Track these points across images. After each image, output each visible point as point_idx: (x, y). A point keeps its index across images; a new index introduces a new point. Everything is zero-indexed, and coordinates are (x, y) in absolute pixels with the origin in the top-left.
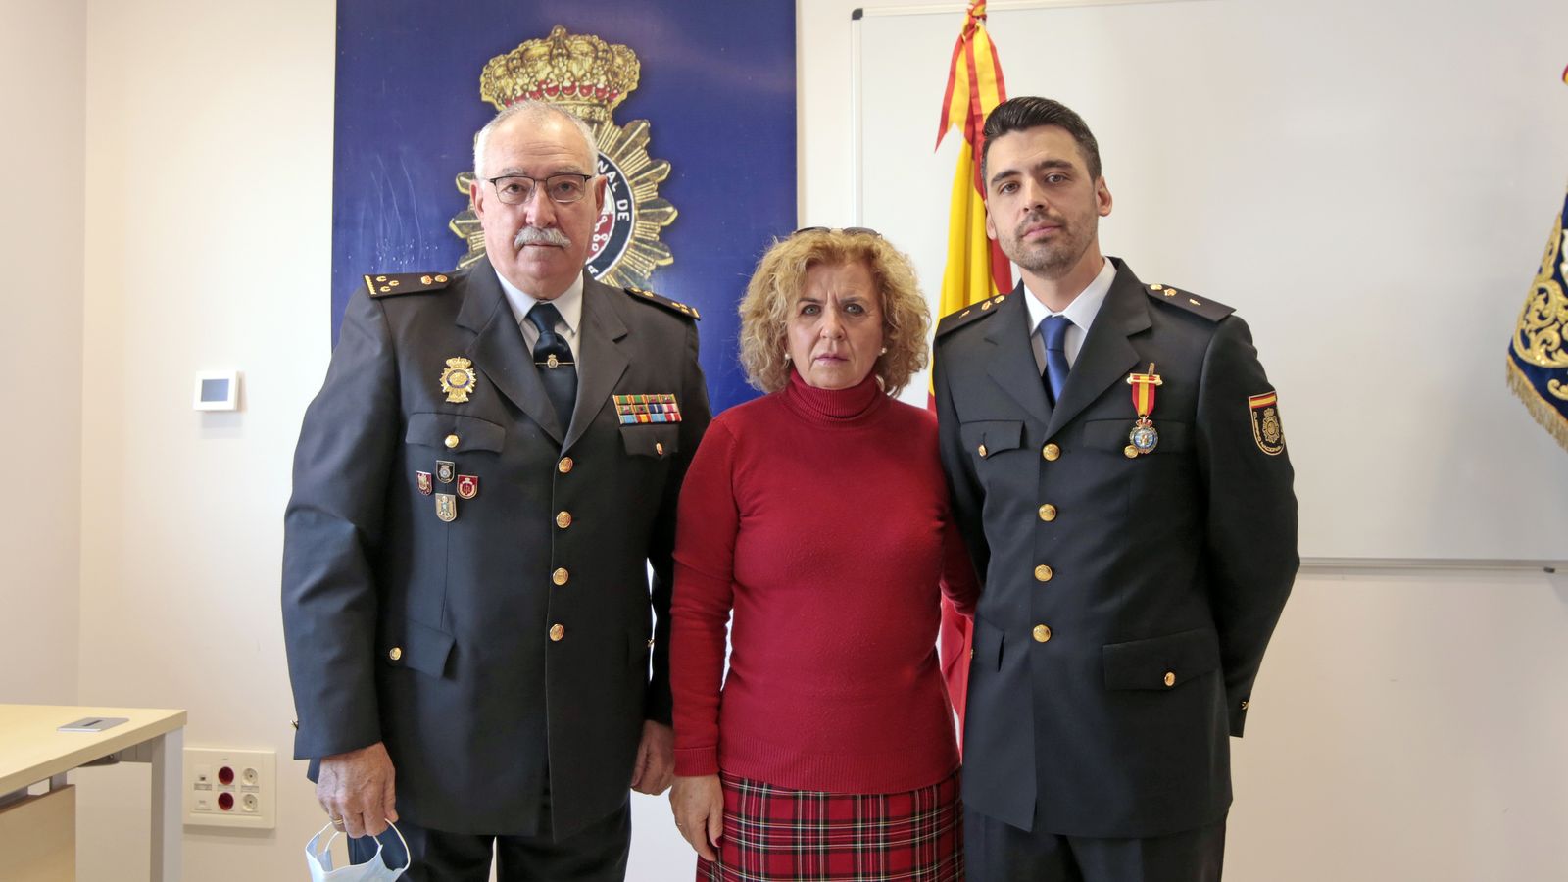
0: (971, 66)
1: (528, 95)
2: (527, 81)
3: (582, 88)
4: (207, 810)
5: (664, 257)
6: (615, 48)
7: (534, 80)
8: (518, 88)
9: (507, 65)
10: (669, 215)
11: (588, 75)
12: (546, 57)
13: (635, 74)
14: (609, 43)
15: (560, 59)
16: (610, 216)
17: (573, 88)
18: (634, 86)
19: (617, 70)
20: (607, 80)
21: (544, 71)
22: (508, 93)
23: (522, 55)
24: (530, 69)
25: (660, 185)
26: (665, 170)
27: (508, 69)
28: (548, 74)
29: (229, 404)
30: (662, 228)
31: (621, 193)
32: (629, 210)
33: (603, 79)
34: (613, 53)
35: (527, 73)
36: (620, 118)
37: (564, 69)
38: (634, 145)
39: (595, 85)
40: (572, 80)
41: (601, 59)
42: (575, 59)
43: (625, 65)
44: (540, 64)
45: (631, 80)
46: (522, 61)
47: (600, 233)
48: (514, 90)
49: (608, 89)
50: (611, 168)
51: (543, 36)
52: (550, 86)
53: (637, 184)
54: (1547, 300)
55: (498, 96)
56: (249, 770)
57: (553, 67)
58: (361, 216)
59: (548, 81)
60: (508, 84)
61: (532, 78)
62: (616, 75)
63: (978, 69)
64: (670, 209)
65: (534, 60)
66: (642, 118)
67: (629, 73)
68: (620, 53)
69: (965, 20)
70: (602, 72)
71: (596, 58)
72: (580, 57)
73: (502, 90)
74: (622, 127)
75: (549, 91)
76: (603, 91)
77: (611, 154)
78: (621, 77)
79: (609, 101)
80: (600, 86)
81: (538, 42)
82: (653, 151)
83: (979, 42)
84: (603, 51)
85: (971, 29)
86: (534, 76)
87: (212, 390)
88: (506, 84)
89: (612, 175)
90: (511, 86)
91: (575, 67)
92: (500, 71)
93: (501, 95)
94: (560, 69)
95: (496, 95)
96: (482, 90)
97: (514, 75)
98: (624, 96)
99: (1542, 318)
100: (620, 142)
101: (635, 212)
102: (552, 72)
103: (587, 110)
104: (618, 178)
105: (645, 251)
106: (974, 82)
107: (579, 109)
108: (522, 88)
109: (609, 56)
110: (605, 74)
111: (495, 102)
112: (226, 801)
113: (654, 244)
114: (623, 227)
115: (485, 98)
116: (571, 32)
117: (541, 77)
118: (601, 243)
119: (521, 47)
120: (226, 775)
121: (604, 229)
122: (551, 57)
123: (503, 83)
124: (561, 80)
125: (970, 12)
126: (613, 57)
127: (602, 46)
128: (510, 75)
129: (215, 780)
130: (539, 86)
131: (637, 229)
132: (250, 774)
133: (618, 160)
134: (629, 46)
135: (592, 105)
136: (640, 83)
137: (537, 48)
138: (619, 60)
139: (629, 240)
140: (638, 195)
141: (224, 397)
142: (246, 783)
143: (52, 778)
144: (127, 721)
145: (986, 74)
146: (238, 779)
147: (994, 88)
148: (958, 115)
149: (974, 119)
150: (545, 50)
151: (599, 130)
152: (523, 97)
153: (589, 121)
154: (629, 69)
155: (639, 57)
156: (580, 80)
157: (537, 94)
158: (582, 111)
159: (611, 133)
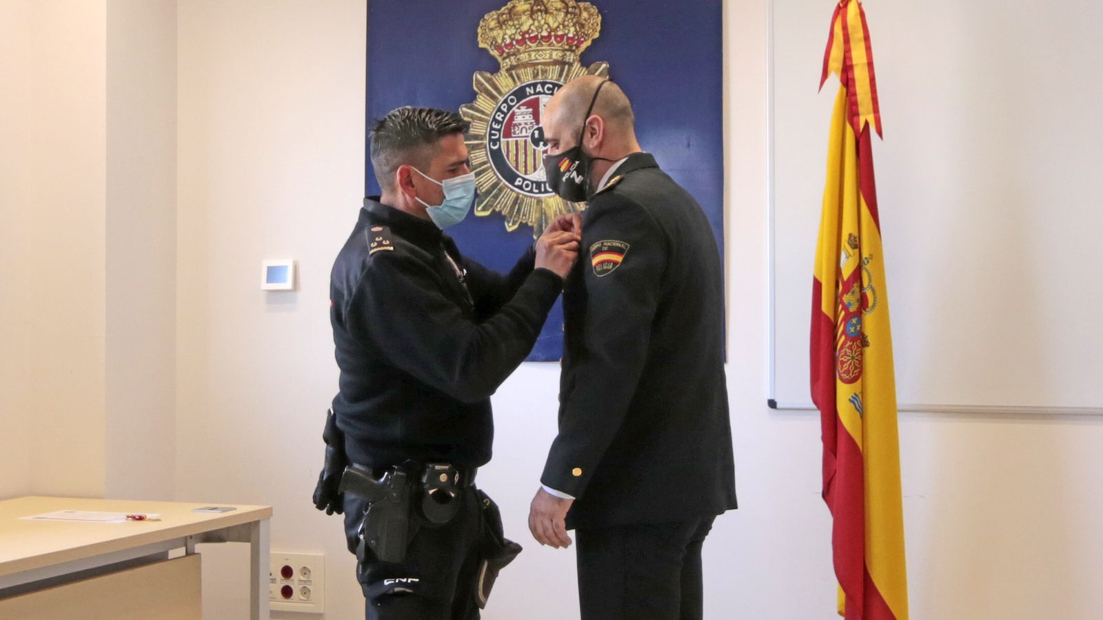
0: (845, 28)
1: (514, 43)
2: (514, 31)
3: (556, 36)
4: (273, 599)
6: (582, 4)
7: (519, 31)
8: (506, 37)
9: (498, 19)
11: (561, 27)
12: (529, 13)
13: (597, 25)
15: (539, 14)
17: (549, 37)
18: (597, 35)
19: (584, 22)
20: (576, 30)
21: (527, 23)
22: (499, 41)
23: (510, 10)
24: (516, 22)
27: (499, 22)
28: (530, 26)
33: (572, 29)
34: (580, 9)
35: (514, 25)
36: (586, 60)
37: (542, 22)
39: (566, 35)
40: (549, 30)
41: (571, 13)
42: (551, 13)
43: (589, 18)
44: (524, 18)
45: (594, 30)
46: (510, 16)
48: (503, 39)
49: (576, 38)
52: (532, 35)
55: (492, 43)
56: (304, 568)
57: (534, 20)
59: (530, 31)
60: (499, 34)
61: (517, 29)
62: (582, 26)
63: (850, 30)
65: (519, 15)
66: (602, 60)
67: (592, 25)
68: (585, 9)
70: (572, 24)
71: (567, 13)
72: (555, 12)
73: (494, 39)
74: (587, 67)
75: (531, 39)
76: (572, 39)
78: (586, 28)
79: (577, 46)
80: (571, 35)
81: (522, 1)
83: (852, 9)
84: (573, 7)
86: (519, 28)
87: (273, 273)
88: (498, 34)
90: (501, 35)
91: (550, 20)
92: (493, 24)
93: (494, 43)
94: (539, 22)
95: (490, 43)
96: (479, 39)
97: (504, 27)
98: (588, 43)
102: (533, 24)
103: (560, 54)
106: (847, 40)
107: (554, 54)
108: (510, 37)
109: (577, 11)
110: (574, 25)
111: (488, 48)
112: (287, 592)
115: (481, 45)
117: (525, 28)
119: (509, 5)
120: (287, 572)
122: (532, 13)
123: (495, 33)
124: (540, 30)
126: (581, 12)
128: (501, 28)
129: (279, 576)
130: (523, 35)
132: (305, 571)
134: (593, 4)
135: (564, 50)
136: (601, 32)
137: (522, 5)
138: (585, 15)
141: (285, 281)
142: (302, 578)
143: (186, 545)
144: (235, 509)
145: (857, 35)
146: (297, 575)
147: (862, 45)
148: (835, 65)
149: (847, 69)
150: (527, 7)
151: (569, 70)
152: (511, 44)
153: (562, 63)
154: (593, 21)
155: (600, 12)
156: (555, 30)
157: (522, 42)
158: (556, 55)
159: (579, 72)
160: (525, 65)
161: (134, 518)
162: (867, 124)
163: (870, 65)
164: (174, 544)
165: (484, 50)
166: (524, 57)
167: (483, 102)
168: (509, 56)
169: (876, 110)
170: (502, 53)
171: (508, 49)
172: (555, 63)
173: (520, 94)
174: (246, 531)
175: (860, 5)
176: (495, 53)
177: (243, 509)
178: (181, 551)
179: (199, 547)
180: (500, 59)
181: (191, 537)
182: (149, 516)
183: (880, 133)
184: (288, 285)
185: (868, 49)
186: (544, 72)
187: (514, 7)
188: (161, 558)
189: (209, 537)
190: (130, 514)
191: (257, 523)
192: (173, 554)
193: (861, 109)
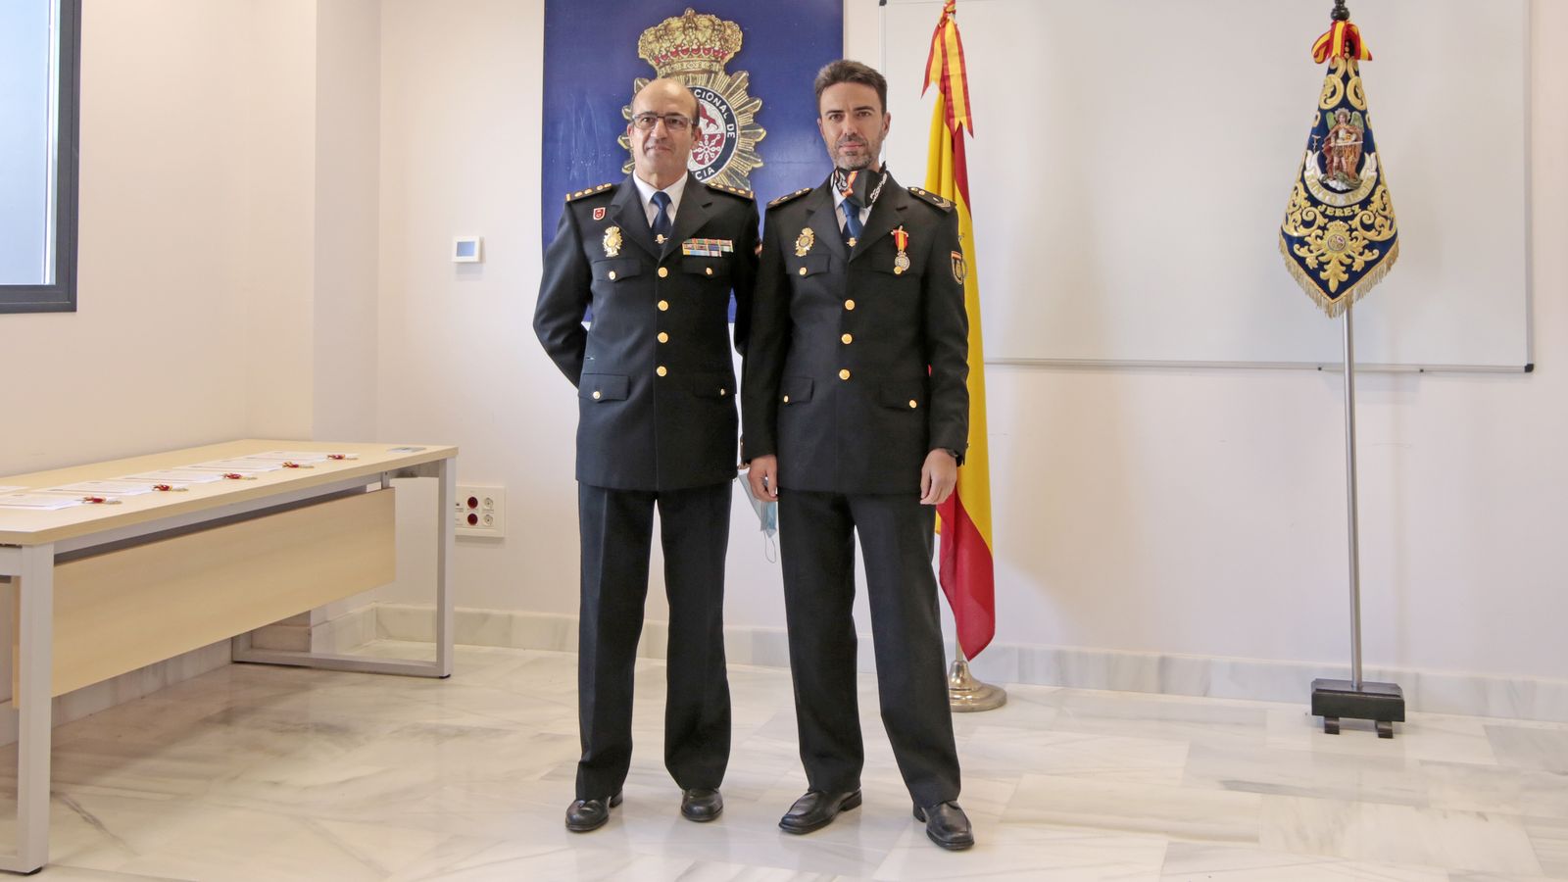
0: (943, 45)
1: (669, 54)
2: (669, 45)
3: (705, 49)
4: (461, 525)
5: (758, 162)
6: (726, 23)
7: (673, 44)
8: (663, 49)
9: (655, 34)
10: (760, 134)
11: (709, 41)
12: (681, 29)
13: (739, 40)
14: (723, 19)
15: (690, 30)
16: (722, 135)
17: (699, 49)
18: (738, 49)
19: (728, 38)
20: (721, 44)
21: (679, 38)
22: (657, 53)
23: (666, 28)
24: (671, 37)
25: (754, 114)
26: (757, 105)
27: (656, 37)
28: (683, 40)
30: (757, 143)
31: (730, 120)
32: (735, 131)
33: (718, 44)
34: (725, 27)
35: (669, 40)
36: (729, 69)
37: (693, 37)
38: (738, 87)
39: (713, 48)
40: (698, 44)
41: (717, 30)
42: (700, 30)
43: (732, 35)
44: (677, 33)
45: (736, 45)
46: (666, 32)
47: (715, 146)
48: (660, 51)
49: (722, 50)
50: (723, 103)
51: (679, 15)
52: (684, 48)
53: (740, 113)
54: (1297, 194)
55: (650, 54)
56: (488, 499)
57: (686, 35)
58: (561, 134)
59: (683, 45)
62: (726, 41)
63: (947, 47)
64: (761, 130)
65: (673, 31)
66: (744, 70)
67: (735, 40)
68: (729, 27)
69: (941, 14)
70: (718, 39)
71: (714, 30)
72: (704, 29)
73: (652, 50)
74: (731, 75)
75: (683, 51)
76: (718, 52)
77: (722, 94)
78: (730, 42)
79: (722, 58)
80: (717, 48)
81: (676, 19)
82: (751, 92)
83: (949, 29)
84: (719, 25)
85: (944, 20)
86: (673, 42)
87: (463, 248)
88: (656, 47)
89: (723, 108)
90: (658, 48)
91: (700, 36)
92: (651, 38)
93: (652, 54)
94: (690, 37)
95: (648, 54)
96: (640, 51)
97: (660, 41)
98: (732, 55)
99: (1294, 205)
100: (729, 86)
101: (738, 132)
102: (685, 39)
103: (708, 64)
104: (728, 109)
105: (744, 158)
106: (944, 55)
107: (703, 63)
108: (665, 49)
109: (722, 28)
110: (720, 40)
111: (647, 58)
112: (473, 519)
113: (751, 153)
114: (731, 142)
115: (641, 56)
116: (698, 12)
117: (678, 42)
118: (716, 153)
119: (665, 22)
120: (473, 502)
121: (718, 143)
122: (685, 29)
123: (653, 46)
124: (691, 44)
125: (945, 10)
126: (725, 29)
127: (718, 21)
128: (658, 41)
129: (466, 506)
130: (676, 49)
131: (740, 143)
132: (488, 501)
133: (728, 98)
134: (735, 22)
135: (711, 61)
136: (742, 46)
137: (675, 23)
138: (729, 31)
139: (735, 151)
140: (740, 121)
141: (471, 254)
142: (486, 507)
143: (382, 481)
144: (424, 449)
145: (953, 50)
146: (481, 505)
147: (957, 58)
148: (935, 76)
149: (945, 79)
150: (680, 24)
151: (715, 79)
152: (666, 55)
153: (710, 72)
154: (735, 36)
155: (741, 29)
156: (704, 44)
157: (676, 54)
158: (705, 65)
159: (723, 79)
160: (678, 73)
161: (334, 457)
162: (961, 125)
163: (964, 75)
164: (372, 478)
165: (644, 60)
166: (677, 67)
168: (665, 65)
169: (968, 113)
170: (659, 62)
171: (664, 59)
172: (704, 71)
174: (434, 468)
175: (955, 26)
176: (652, 63)
177: (431, 449)
178: (378, 486)
179: (394, 482)
180: (657, 68)
181: (386, 473)
182: (347, 456)
183: (971, 132)
184: (475, 258)
185: (962, 62)
186: (694, 79)
187: (669, 24)
188: (359, 491)
189: (404, 473)
190: (331, 454)
191: (444, 460)
192: (370, 488)
193: (956, 113)
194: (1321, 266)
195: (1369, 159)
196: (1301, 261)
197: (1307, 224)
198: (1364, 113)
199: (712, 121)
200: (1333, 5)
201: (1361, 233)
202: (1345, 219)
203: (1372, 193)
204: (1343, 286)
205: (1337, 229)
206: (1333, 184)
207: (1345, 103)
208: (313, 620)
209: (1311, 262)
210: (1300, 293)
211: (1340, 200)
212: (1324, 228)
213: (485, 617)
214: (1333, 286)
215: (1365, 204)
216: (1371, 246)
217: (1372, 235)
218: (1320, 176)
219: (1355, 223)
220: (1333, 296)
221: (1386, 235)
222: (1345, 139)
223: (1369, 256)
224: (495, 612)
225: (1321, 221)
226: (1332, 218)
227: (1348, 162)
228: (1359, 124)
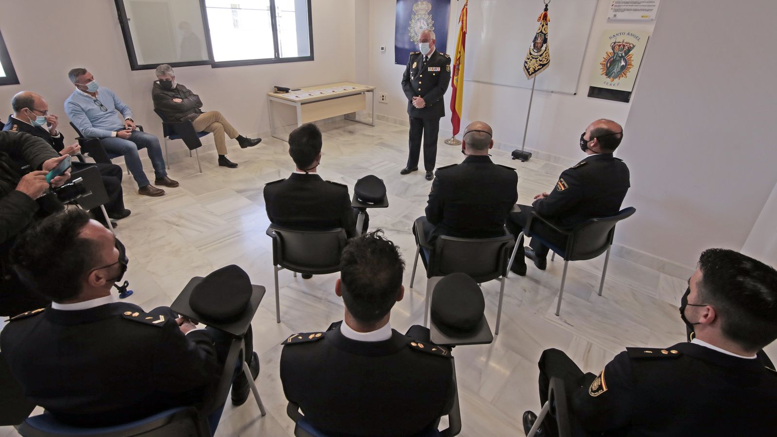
0: (464, 12)
6: (429, 3)
13: (431, 7)
18: (431, 9)
25: (432, 24)
26: (433, 22)
29: (384, 51)
31: (428, 25)
33: (427, 8)
37: (423, 6)
38: (430, 18)
49: (428, 10)
54: (528, 52)
57: (421, 6)
61: (419, 7)
62: (429, 7)
65: (419, 5)
66: (431, 14)
71: (426, 5)
73: (415, 9)
82: (432, 20)
85: (464, 7)
87: (382, 49)
92: (415, 6)
96: (413, 9)
97: (417, 7)
99: (527, 54)
100: (428, 18)
111: (414, 11)
112: (383, 99)
119: (418, 3)
120: (383, 96)
124: (422, 8)
134: (431, 3)
135: (425, 12)
138: (429, 5)
140: (430, 25)
142: (385, 97)
143: (364, 92)
144: (373, 87)
145: (465, 14)
148: (461, 20)
149: (463, 21)
150: (421, 3)
152: (418, 10)
153: (425, 14)
155: (432, 5)
156: (424, 8)
159: (427, 16)
162: (465, 32)
163: (466, 20)
166: (419, 13)
167: (413, 21)
169: (466, 29)
170: (416, 12)
173: (418, 19)
175: (467, 8)
182: (355, 88)
185: (467, 17)
186: (422, 16)
188: (360, 94)
190: (353, 87)
192: (362, 93)
193: (464, 29)
194: (529, 68)
195: (545, 45)
196: (526, 67)
197: (528, 59)
198: (545, 35)
199: (425, 25)
200: (545, 7)
201: (539, 62)
202: (536, 59)
203: (543, 53)
204: (532, 73)
205: (534, 60)
206: (535, 50)
207: (541, 32)
208: (356, 113)
209: (527, 68)
210: (524, 74)
211: (536, 54)
212: (531, 60)
213: (384, 117)
214: (530, 73)
215: (541, 56)
216: (540, 65)
217: (541, 63)
218: (533, 48)
219: (538, 60)
220: (530, 75)
221: (545, 62)
222: (539, 40)
223: (539, 67)
224: (386, 116)
225: (531, 58)
226: (533, 58)
227: (539, 45)
228: (543, 37)
